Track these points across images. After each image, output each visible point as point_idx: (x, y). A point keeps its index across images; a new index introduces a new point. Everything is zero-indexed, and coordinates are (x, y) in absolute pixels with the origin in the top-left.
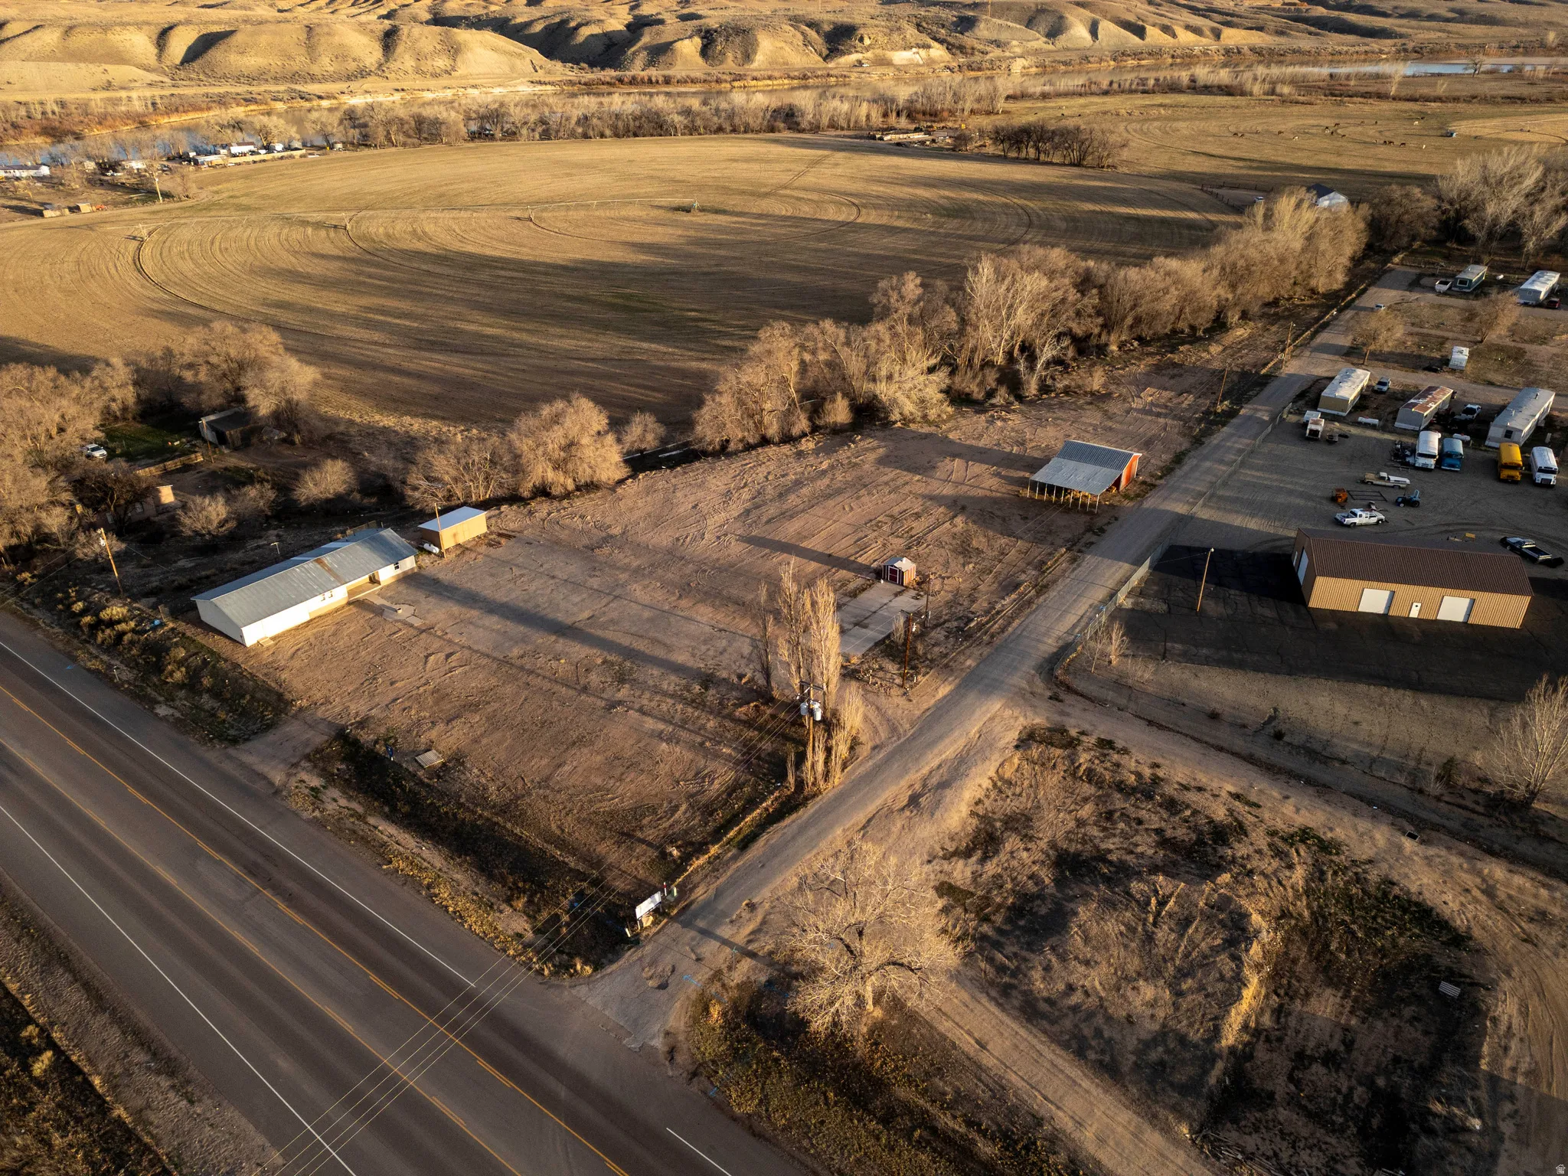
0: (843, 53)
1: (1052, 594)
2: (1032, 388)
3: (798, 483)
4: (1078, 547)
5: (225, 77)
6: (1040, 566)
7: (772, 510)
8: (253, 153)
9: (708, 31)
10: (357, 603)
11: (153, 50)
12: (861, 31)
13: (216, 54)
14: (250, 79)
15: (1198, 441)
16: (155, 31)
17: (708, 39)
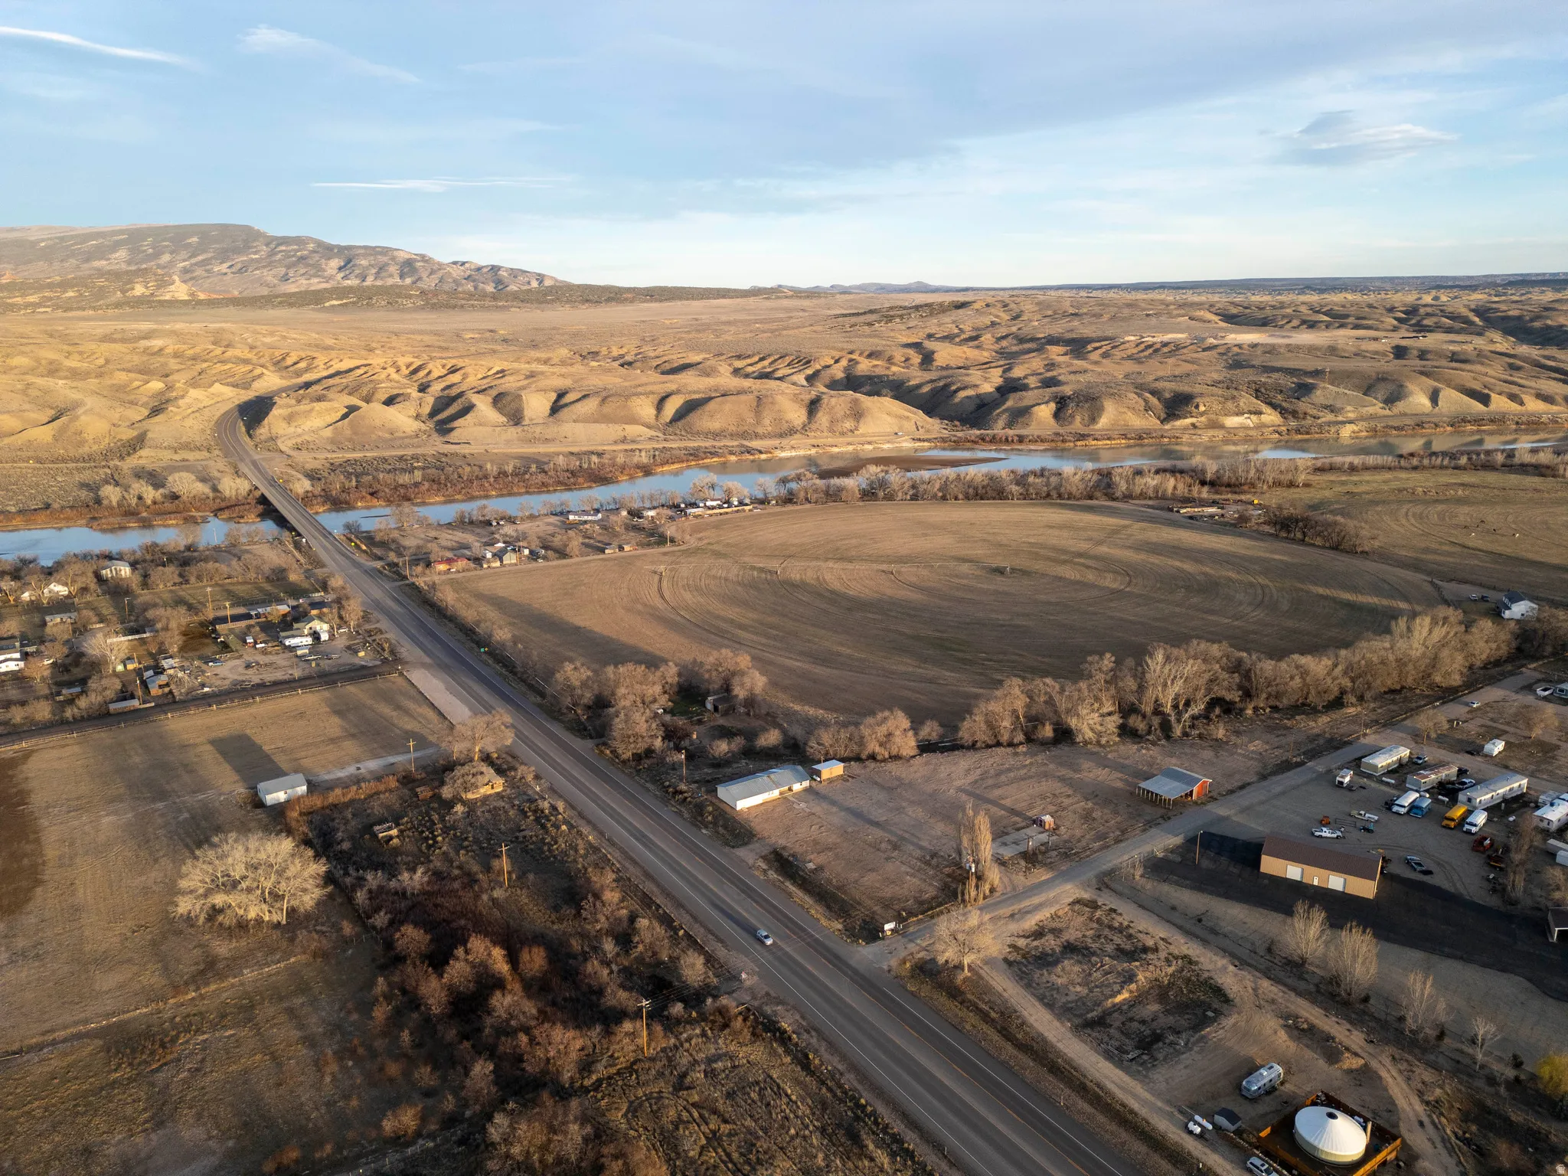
0: (1179, 417)
1: (1123, 844)
2: (1178, 731)
3: (1009, 770)
4: (1150, 824)
5: (698, 433)
6: (1123, 832)
7: (990, 782)
8: (720, 507)
9: (1062, 398)
10: (783, 798)
11: (653, 412)
12: (1197, 400)
13: (693, 417)
14: (716, 435)
15: (1263, 777)
16: (656, 398)
17: (1062, 402)
